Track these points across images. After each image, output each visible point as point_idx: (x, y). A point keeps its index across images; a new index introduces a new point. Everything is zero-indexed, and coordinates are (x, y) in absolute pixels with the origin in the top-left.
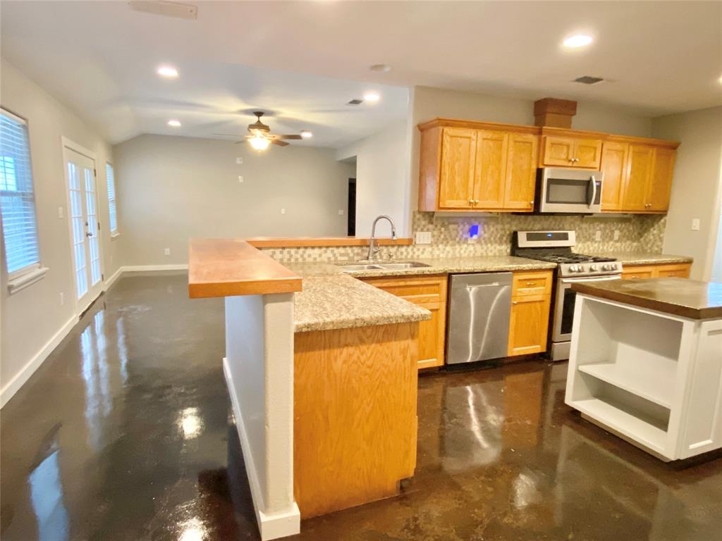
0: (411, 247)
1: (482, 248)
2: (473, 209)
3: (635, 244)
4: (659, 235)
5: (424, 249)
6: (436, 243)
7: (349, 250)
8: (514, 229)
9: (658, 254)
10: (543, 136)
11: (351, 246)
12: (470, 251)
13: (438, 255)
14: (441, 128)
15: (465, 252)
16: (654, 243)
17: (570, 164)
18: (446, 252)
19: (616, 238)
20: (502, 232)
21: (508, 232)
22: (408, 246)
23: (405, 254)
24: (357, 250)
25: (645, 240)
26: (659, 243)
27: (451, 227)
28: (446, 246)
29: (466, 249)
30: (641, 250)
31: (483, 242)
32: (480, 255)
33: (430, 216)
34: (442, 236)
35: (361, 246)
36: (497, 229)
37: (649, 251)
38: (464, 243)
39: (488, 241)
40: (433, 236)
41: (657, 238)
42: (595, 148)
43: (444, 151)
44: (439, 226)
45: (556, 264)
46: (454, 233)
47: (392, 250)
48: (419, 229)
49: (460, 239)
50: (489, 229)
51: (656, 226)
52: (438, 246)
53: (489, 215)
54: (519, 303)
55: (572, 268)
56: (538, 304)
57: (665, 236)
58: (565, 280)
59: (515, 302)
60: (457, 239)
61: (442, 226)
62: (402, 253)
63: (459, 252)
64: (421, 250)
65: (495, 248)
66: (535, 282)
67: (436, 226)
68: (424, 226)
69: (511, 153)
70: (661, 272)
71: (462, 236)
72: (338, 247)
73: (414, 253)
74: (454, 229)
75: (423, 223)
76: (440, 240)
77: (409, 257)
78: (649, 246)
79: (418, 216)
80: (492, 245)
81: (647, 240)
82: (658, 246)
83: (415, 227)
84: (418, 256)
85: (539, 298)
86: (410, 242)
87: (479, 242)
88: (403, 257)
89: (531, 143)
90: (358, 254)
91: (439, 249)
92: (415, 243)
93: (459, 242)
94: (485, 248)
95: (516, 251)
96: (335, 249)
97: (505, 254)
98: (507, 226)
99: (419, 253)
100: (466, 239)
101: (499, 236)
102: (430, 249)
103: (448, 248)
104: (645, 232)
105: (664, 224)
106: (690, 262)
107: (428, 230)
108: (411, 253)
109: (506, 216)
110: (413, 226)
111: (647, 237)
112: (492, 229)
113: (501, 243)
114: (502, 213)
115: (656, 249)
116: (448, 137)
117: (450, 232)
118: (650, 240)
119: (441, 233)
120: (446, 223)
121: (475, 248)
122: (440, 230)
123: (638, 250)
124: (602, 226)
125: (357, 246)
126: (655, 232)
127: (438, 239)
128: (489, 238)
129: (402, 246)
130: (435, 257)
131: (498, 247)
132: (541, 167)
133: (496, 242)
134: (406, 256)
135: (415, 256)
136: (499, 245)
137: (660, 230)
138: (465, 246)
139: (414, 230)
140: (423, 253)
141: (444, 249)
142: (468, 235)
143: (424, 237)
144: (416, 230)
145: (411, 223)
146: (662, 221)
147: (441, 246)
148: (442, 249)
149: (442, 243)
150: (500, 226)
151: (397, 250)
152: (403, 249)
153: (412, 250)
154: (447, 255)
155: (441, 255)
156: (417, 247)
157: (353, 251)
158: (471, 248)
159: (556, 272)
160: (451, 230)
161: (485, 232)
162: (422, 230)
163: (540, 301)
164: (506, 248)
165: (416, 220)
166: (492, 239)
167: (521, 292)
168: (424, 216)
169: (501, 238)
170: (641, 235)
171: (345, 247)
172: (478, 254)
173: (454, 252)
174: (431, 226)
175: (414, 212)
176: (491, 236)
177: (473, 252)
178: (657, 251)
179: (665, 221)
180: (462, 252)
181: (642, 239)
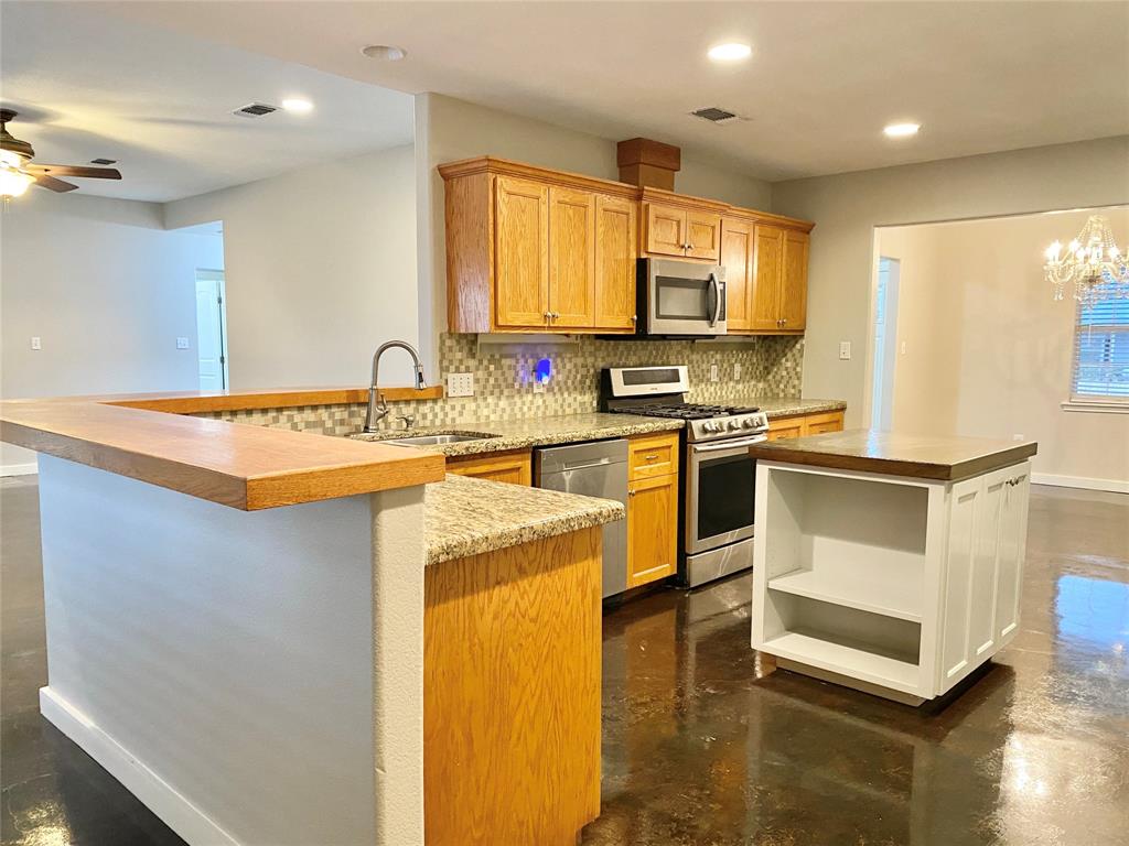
0: (440, 403)
1: (556, 401)
2: (549, 327)
3: (761, 385)
4: (795, 369)
5: (463, 407)
6: (482, 393)
7: (323, 414)
8: (601, 364)
9: (796, 399)
10: (644, 203)
11: (328, 406)
12: (538, 407)
13: (488, 417)
14: (491, 176)
15: (530, 409)
16: (788, 382)
17: (682, 253)
18: (499, 412)
19: (737, 376)
20: (584, 371)
21: (592, 371)
22: (435, 401)
23: (430, 416)
24: (339, 414)
25: (774, 377)
26: (796, 382)
27: (506, 362)
28: (499, 398)
29: (532, 402)
30: (769, 394)
31: (556, 389)
32: (553, 413)
33: (472, 340)
34: (492, 381)
35: (348, 405)
36: (575, 365)
37: (782, 395)
38: (527, 392)
39: (563, 388)
40: (477, 381)
41: (793, 373)
42: (713, 228)
43: (500, 220)
44: (485, 362)
45: (683, 421)
46: (510, 374)
47: (408, 410)
48: (452, 368)
49: (521, 385)
50: (564, 367)
51: (789, 355)
52: (485, 399)
53: (565, 340)
54: (637, 492)
55: (707, 426)
56: (662, 491)
57: (804, 369)
58: (699, 447)
59: (634, 491)
60: (517, 386)
61: (490, 362)
62: (424, 417)
63: (521, 409)
64: (458, 408)
65: (575, 399)
66: (656, 453)
67: (481, 362)
68: (461, 361)
69: (600, 230)
70: (811, 426)
71: (523, 379)
72: (301, 409)
73: (446, 415)
74: (510, 367)
75: (459, 355)
76: (490, 388)
77: (438, 422)
78: (782, 386)
79: (448, 343)
80: (569, 394)
81: (778, 377)
82: (794, 387)
83: (445, 363)
84: (453, 420)
85: (664, 481)
86: (439, 394)
87: (550, 389)
88: (428, 423)
89: (628, 214)
90: (342, 422)
91: (488, 406)
92: (447, 394)
93: (519, 391)
94: (560, 401)
95: (607, 402)
96: (295, 413)
97: (590, 410)
98: (590, 360)
99: (455, 414)
100: (531, 385)
101: (579, 377)
102: (473, 406)
103: (503, 403)
104: (773, 365)
105: (801, 351)
106: (843, 409)
107: (468, 370)
108: (441, 416)
109: (587, 342)
110: (441, 362)
111: (776, 373)
112: (568, 366)
113: (582, 393)
114: (582, 336)
115: (793, 391)
116: (503, 193)
117: (503, 374)
118: (782, 377)
119: (490, 374)
120: (497, 356)
121: (544, 402)
122: (487, 368)
123: (765, 394)
124: (718, 357)
125: (339, 405)
126: (789, 364)
127: (485, 387)
128: (566, 383)
129: (424, 401)
130: (483, 420)
131: (579, 398)
132: (644, 256)
133: (575, 389)
134: (433, 422)
135: (448, 421)
136: (581, 393)
137: (795, 360)
138: (530, 397)
139: (444, 369)
140: (461, 414)
141: (497, 405)
142: (532, 379)
143: (461, 384)
144: (447, 370)
145: (438, 355)
146: (798, 346)
147: (490, 400)
148: (492, 406)
149: (492, 394)
150: (580, 361)
151: (417, 410)
152: (426, 408)
153: (443, 409)
154: (501, 417)
155: (492, 417)
156: (450, 402)
157: (331, 416)
158: (539, 401)
159: (684, 434)
160: (505, 369)
161: (558, 373)
162: (458, 370)
163: (665, 487)
164: (590, 399)
165: (446, 350)
166: (570, 382)
167: (639, 472)
168: (458, 342)
169: (582, 382)
170: (767, 370)
171: (315, 408)
172: (550, 412)
173: (513, 410)
174: (472, 363)
175: (441, 335)
176: (568, 378)
177: (542, 409)
178: (794, 395)
179: (802, 346)
180: (525, 409)
181: (770, 377)
